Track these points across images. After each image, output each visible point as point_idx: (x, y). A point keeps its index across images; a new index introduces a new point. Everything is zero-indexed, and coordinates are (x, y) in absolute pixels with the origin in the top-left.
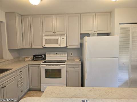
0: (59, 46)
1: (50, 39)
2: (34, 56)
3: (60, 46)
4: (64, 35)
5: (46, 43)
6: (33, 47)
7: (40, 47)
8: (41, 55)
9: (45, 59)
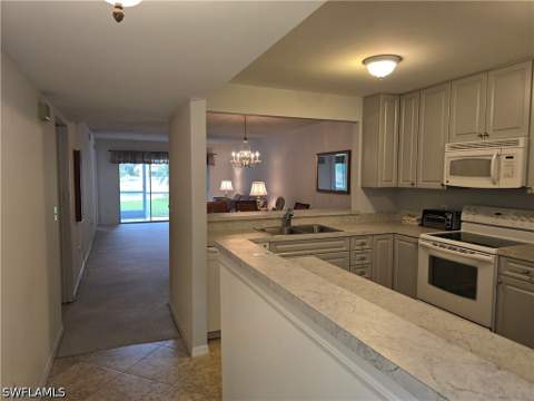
0: (491, 186)
1: (465, 161)
2: (426, 212)
3: (494, 183)
4: (516, 143)
5: (453, 173)
6: (421, 184)
7: (437, 186)
8: (442, 213)
9: (459, 229)
